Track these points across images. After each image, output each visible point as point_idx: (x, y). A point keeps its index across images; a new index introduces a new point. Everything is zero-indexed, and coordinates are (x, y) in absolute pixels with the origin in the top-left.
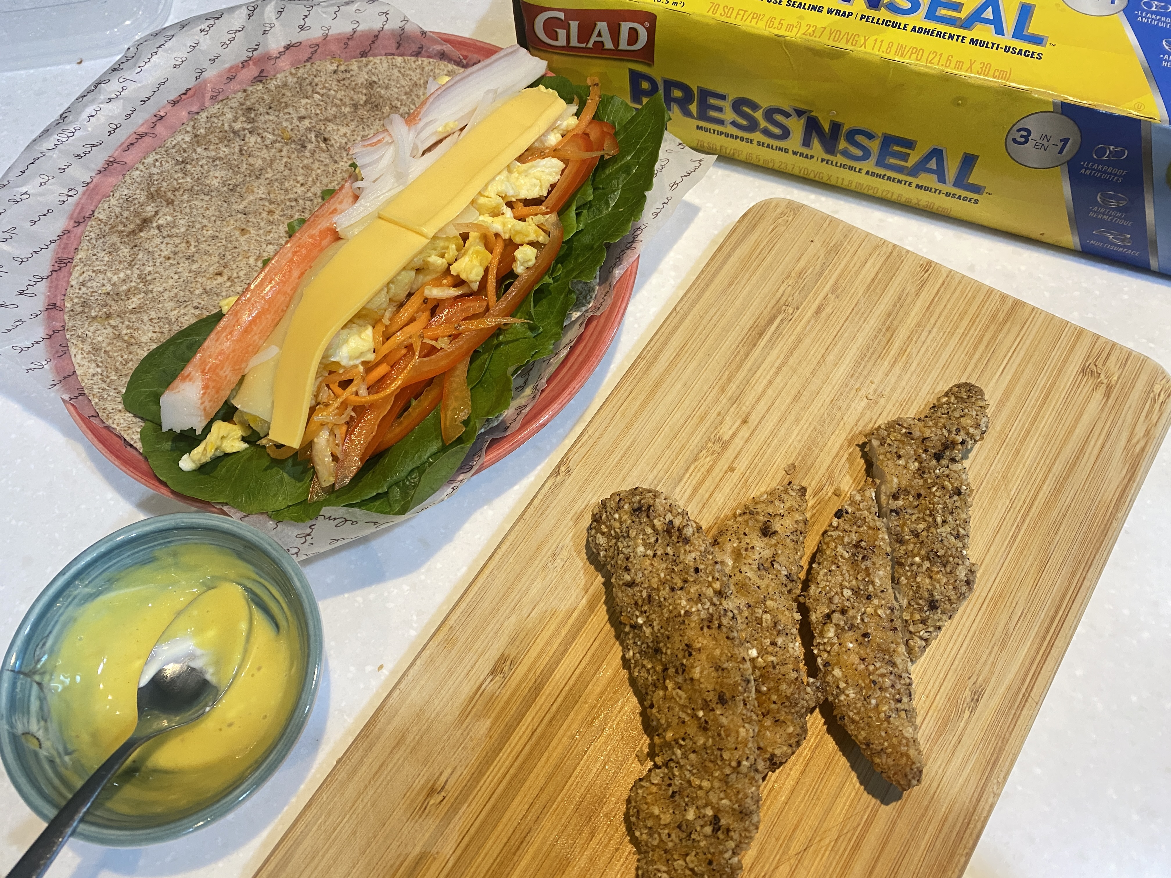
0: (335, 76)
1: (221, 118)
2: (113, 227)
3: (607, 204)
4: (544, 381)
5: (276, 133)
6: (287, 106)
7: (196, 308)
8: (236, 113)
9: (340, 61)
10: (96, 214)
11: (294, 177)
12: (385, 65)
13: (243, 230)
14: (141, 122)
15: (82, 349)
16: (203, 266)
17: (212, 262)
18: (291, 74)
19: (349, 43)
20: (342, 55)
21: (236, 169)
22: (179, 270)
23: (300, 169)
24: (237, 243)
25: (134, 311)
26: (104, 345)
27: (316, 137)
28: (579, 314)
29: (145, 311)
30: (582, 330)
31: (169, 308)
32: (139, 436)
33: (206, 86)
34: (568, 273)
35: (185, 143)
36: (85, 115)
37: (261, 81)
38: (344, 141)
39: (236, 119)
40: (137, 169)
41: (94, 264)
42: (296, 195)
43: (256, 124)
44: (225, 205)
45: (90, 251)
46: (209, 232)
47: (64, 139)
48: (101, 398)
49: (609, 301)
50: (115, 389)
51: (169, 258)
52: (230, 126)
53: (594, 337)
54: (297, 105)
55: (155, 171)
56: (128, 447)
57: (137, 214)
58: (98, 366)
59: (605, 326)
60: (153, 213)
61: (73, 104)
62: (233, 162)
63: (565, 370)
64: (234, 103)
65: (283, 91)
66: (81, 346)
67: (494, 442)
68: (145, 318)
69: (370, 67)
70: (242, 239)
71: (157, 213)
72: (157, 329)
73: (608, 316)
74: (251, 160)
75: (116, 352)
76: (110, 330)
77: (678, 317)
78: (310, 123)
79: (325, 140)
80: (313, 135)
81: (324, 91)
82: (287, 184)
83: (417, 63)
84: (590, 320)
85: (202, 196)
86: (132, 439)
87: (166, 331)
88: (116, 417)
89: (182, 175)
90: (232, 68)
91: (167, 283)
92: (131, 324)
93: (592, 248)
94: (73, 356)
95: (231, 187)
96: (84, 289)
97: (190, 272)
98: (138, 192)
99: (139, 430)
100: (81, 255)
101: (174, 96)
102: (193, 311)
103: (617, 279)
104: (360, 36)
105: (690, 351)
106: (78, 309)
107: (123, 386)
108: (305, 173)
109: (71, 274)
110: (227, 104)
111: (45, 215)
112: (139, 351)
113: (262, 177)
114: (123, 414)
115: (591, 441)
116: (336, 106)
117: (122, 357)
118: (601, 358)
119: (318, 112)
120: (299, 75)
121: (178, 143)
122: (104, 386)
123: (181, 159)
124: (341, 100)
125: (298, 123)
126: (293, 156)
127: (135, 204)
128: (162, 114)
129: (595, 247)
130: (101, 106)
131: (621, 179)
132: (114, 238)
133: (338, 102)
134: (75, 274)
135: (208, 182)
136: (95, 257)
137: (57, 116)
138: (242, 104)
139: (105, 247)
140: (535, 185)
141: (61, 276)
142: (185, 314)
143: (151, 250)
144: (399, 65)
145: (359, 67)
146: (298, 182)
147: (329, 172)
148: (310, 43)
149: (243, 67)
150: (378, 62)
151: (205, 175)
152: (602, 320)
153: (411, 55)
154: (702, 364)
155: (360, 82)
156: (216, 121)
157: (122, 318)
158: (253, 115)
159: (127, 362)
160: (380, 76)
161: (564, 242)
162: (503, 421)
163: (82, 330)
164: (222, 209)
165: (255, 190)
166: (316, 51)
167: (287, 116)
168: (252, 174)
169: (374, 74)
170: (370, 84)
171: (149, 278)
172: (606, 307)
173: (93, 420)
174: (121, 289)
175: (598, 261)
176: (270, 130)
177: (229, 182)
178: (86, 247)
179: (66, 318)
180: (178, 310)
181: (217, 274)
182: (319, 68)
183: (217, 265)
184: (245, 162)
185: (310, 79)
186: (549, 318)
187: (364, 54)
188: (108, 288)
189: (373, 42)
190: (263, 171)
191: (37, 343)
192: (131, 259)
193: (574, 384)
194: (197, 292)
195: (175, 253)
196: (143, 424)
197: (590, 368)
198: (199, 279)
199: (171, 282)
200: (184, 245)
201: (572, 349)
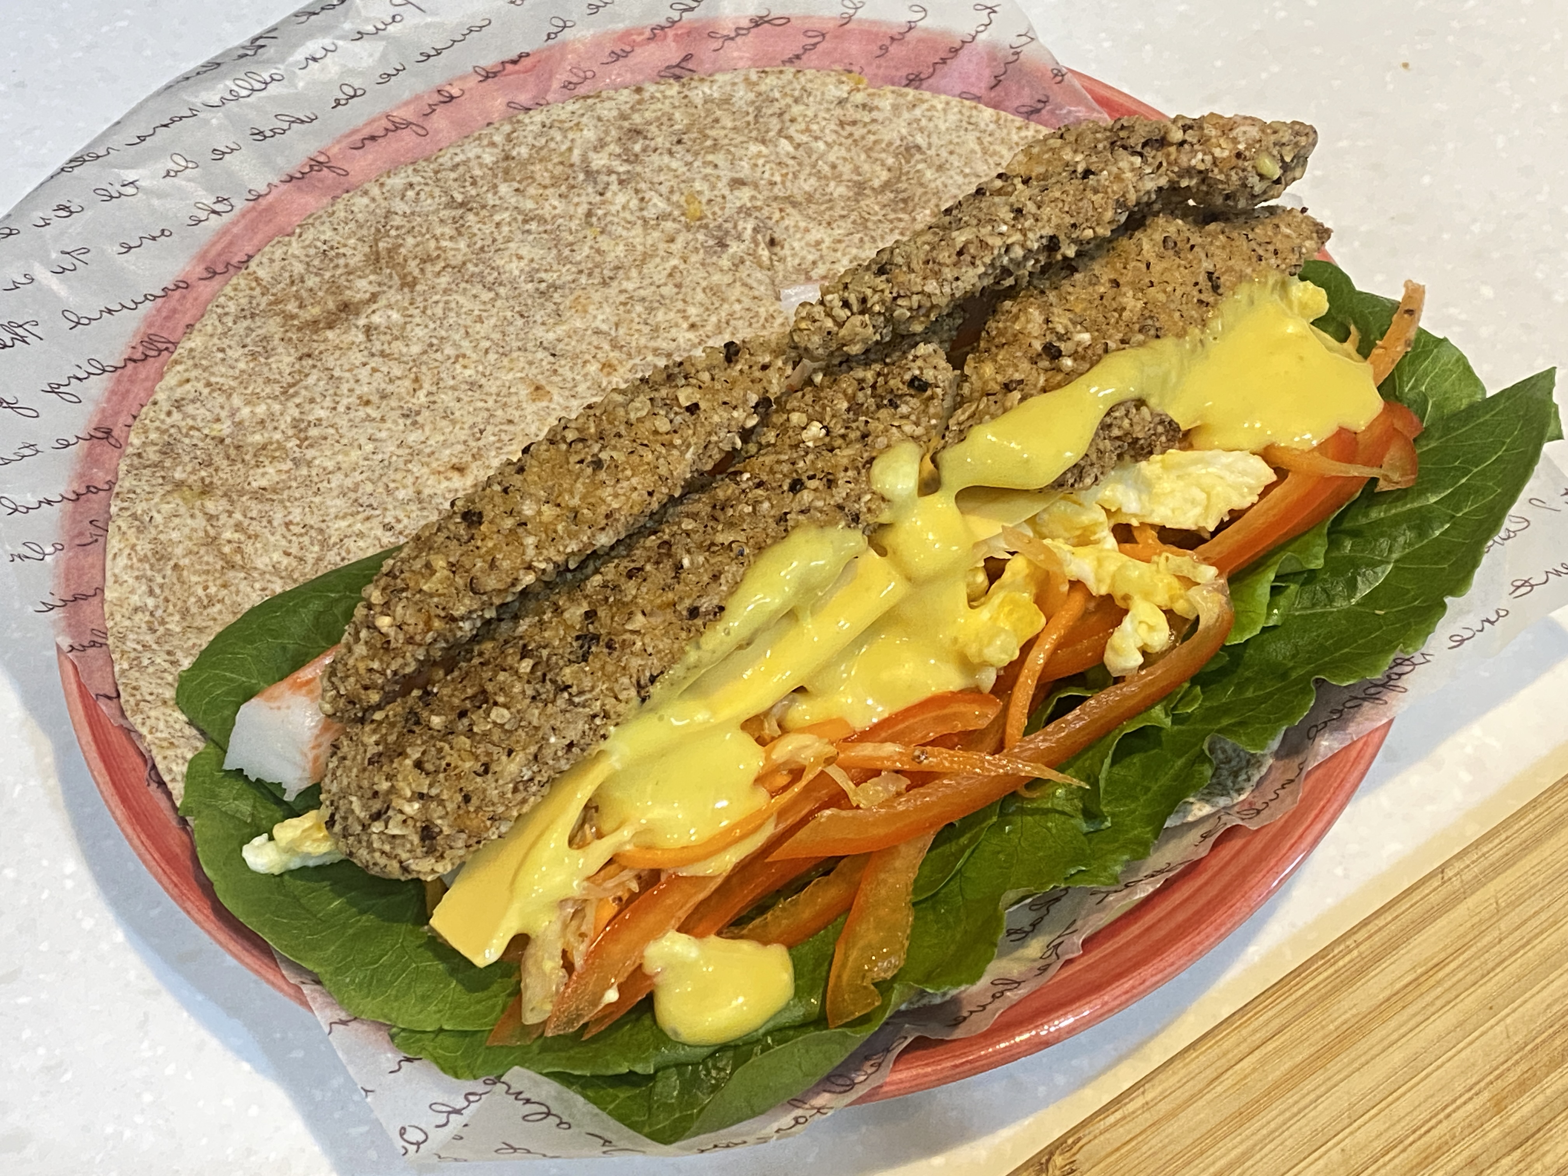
0: (838, 112)
1: (571, 135)
2: (277, 302)
3: (1352, 586)
4: (1078, 940)
5: (675, 198)
6: (715, 147)
7: (388, 527)
8: (607, 132)
9: (859, 82)
10: (253, 265)
11: (680, 305)
12: (953, 117)
13: (538, 388)
14: (406, 95)
15: (133, 547)
16: (431, 442)
17: (452, 439)
18: (747, 79)
19: (892, 49)
20: (870, 70)
21: (566, 252)
22: (379, 435)
23: (699, 290)
24: (517, 414)
25: (260, 495)
26: (179, 551)
27: (756, 230)
28: (1207, 809)
29: (281, 501)
30: (1203, 851)
31: (333, 511)
32: (184, 769)
33: (563, 58)
34: (1210, 715)
35: (481, 165)
36: (300, 55)
37: (678, 78)
38: (811, 258)
39: (600, 145)
40: (366, 193)
41: (215, 369)
42: (673, 345)
43: (639, 169)
44: (520, 322)
45: (215, 340)
46: (468, 372)
47: (245, 93)
48: (136, 663)
49: (1288, 804)
50: (169, 653)
51: (368, 403)
52: (584, 158)
53: (1225, 878)
54: (739, 152)
55: (400, 206)
56: (154, 786)
57: (334, 287)
58: (151, 592)
59: (1260, 859)
60: (368, 296)
61: (285, 22)
62: (566, 235)
63: (1135, 929)
64: (607, 111)
65: (719, 113)
66: (133, 540)
67: (921, 1044)
68: (278, 517)
69: (918, 112)
70: (530, 408)
71: (374, 298)
72: (294, 550)
73: (1274, 837)
74: (604, 243)
75: (195, 572)
76: (200, 522)
77: (1444, 891)
78: (753, 198)
79: (772, 242)
80: (750, 225)
81: (805, 138)
82: (660, 316)
83: (1023, 133)
84: (1231, 833)
85: (477, 289)
86: (170, 771)
87: (310, 558)
88: (153, 714)
89: (454, 233)
90: (627, 33)
91: (346, 454)
92: (246, 522)
93: (1284, 675)
94: (109, 557)
95: (543, 286)
96: (176, 416)
97: (401, 445)
98: (352, 242)
99: (189, 756)
100: (196, 342)
101: (489, 61)
102: (379, 532)
103: (1320, 760)
104: (920, 40)
105: (1447, 985)
106: (152, 454)
107: (188, 653)
108: (708, 302)
109: (161, 376)
110: (592, 108)
111: (154, 239)
112: (244, 586)
113: (615, 284)
114: (168, 711)
115: (1147, 1118)
116: (819, 176)
117: (206, 588)
118: (1229, 931)
119: (777, 178)
120: (763, 88)
121: (465, 163)
122: (149, 639)
123: (459, 198)
124: (834, 167)
125: (726, 192)
126: (694, 258)
127: (337, 266)
128: (455, 92)
129: (1294, 675)
130: (340, 43)
131: (1401, 540)
132: (273, 326)
133: (826, 169)
134: (170, 380)
135: (500, 262)
136: (220, 355)
137: (244, 39)
138: (624, 117)
139: (248, 341)
140: (1193, 502)
141: (142, 376)
142: (361, 535)
143: (337, 373)
144: (982, 126)
145: (895, 108)
146: (686, 318)
147: (757, 314)
148: (807, 26)
149: (652, 38)
150: (940, 107)
151: (499, 244)
152: (1257, 844)
153: (1017, 112)
154: (1468, 1027)
155: (887, 138)
156: (559, 138)
157: (232, 502)
158: (637, 148)
159: (211, 603)
160: (934, 139)
161: (1224, 648)
162: (955, 1001)
163: (144, 505)
164: (511, 329)
165: (591, 309)
166: (815, 45)
167: (709, 170)
168: (597, 271)
169: (921, 130)
170: (907, 149)
171: (313, 432)
172: (1277, 814)
173: (103, 705)
174: (250, 439)
175: (1289, 714)
176: (664, 189)
177: (543, 275)
178: (209, 329)
179: (123, 468)
180: (350, 520)
181: (454, 468)
182: (809, 86)
183: (461, 447)
184: (589, 242)
185: (783, 103)
186: (1135, 799)
187: (914, 81)
188: (225, 428)
189: (944, 61)
190: (621, 272)
191: (49, 502)
192: (290, 380)
193: (1146, 971)
194: (401, 494)
195: (384, 396)
196: (201, 745)
197: (1194, 947)
198: (414, 467)
199: (355, 455)
200: (407, 383)
201: (1168, 886)
